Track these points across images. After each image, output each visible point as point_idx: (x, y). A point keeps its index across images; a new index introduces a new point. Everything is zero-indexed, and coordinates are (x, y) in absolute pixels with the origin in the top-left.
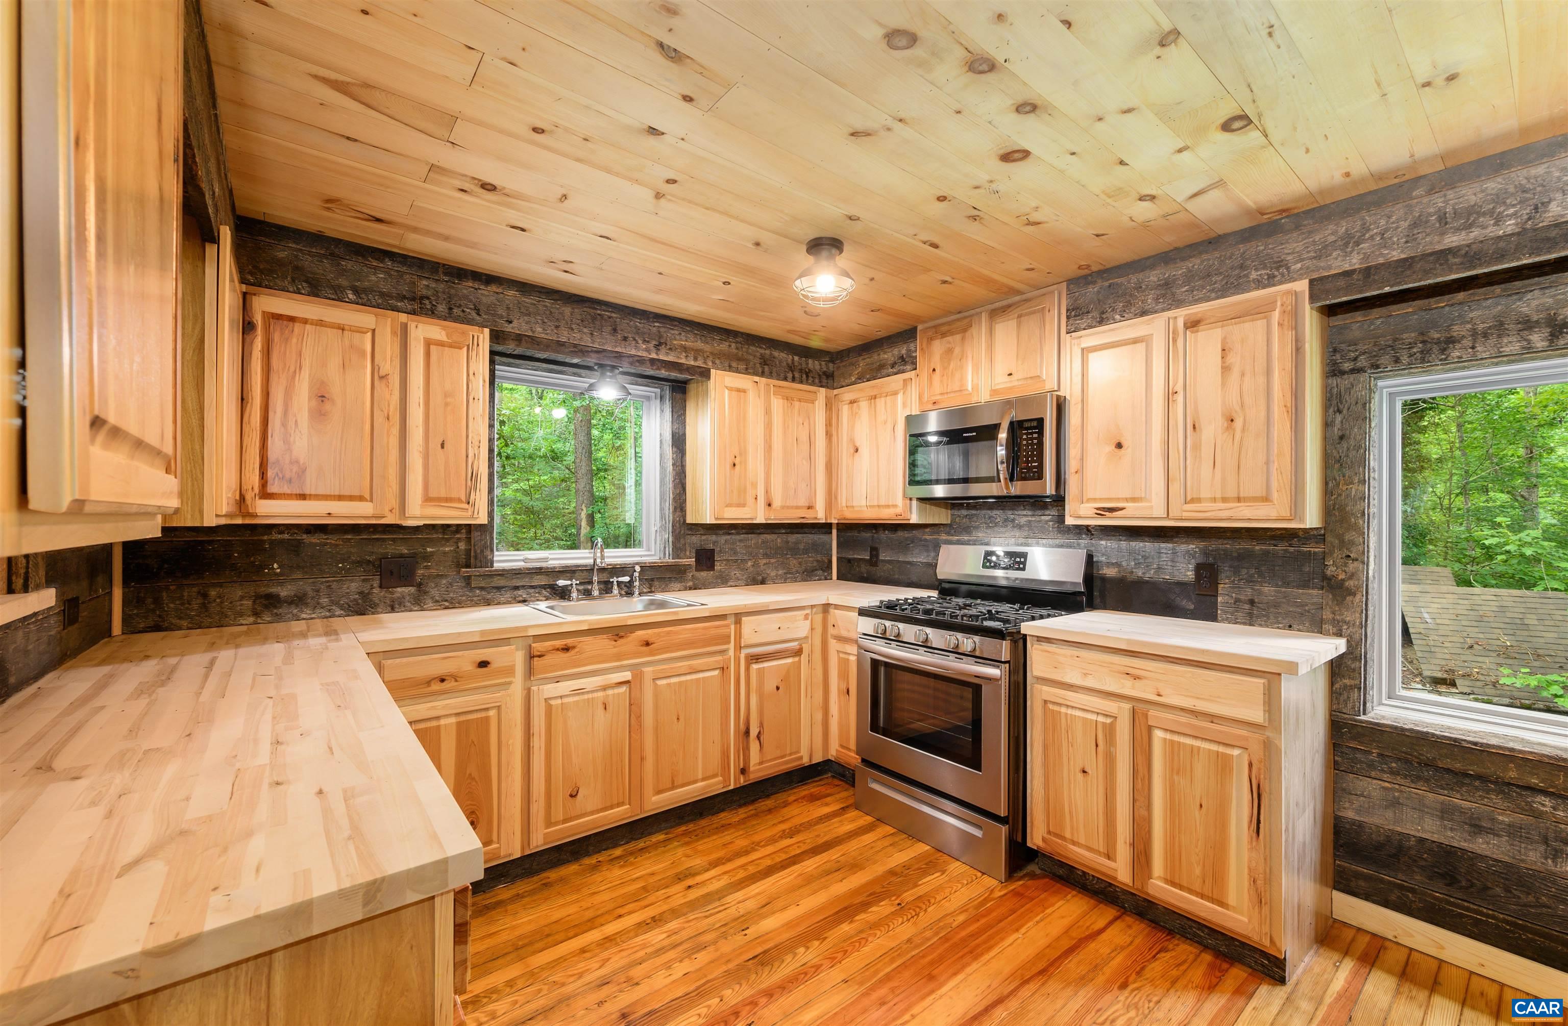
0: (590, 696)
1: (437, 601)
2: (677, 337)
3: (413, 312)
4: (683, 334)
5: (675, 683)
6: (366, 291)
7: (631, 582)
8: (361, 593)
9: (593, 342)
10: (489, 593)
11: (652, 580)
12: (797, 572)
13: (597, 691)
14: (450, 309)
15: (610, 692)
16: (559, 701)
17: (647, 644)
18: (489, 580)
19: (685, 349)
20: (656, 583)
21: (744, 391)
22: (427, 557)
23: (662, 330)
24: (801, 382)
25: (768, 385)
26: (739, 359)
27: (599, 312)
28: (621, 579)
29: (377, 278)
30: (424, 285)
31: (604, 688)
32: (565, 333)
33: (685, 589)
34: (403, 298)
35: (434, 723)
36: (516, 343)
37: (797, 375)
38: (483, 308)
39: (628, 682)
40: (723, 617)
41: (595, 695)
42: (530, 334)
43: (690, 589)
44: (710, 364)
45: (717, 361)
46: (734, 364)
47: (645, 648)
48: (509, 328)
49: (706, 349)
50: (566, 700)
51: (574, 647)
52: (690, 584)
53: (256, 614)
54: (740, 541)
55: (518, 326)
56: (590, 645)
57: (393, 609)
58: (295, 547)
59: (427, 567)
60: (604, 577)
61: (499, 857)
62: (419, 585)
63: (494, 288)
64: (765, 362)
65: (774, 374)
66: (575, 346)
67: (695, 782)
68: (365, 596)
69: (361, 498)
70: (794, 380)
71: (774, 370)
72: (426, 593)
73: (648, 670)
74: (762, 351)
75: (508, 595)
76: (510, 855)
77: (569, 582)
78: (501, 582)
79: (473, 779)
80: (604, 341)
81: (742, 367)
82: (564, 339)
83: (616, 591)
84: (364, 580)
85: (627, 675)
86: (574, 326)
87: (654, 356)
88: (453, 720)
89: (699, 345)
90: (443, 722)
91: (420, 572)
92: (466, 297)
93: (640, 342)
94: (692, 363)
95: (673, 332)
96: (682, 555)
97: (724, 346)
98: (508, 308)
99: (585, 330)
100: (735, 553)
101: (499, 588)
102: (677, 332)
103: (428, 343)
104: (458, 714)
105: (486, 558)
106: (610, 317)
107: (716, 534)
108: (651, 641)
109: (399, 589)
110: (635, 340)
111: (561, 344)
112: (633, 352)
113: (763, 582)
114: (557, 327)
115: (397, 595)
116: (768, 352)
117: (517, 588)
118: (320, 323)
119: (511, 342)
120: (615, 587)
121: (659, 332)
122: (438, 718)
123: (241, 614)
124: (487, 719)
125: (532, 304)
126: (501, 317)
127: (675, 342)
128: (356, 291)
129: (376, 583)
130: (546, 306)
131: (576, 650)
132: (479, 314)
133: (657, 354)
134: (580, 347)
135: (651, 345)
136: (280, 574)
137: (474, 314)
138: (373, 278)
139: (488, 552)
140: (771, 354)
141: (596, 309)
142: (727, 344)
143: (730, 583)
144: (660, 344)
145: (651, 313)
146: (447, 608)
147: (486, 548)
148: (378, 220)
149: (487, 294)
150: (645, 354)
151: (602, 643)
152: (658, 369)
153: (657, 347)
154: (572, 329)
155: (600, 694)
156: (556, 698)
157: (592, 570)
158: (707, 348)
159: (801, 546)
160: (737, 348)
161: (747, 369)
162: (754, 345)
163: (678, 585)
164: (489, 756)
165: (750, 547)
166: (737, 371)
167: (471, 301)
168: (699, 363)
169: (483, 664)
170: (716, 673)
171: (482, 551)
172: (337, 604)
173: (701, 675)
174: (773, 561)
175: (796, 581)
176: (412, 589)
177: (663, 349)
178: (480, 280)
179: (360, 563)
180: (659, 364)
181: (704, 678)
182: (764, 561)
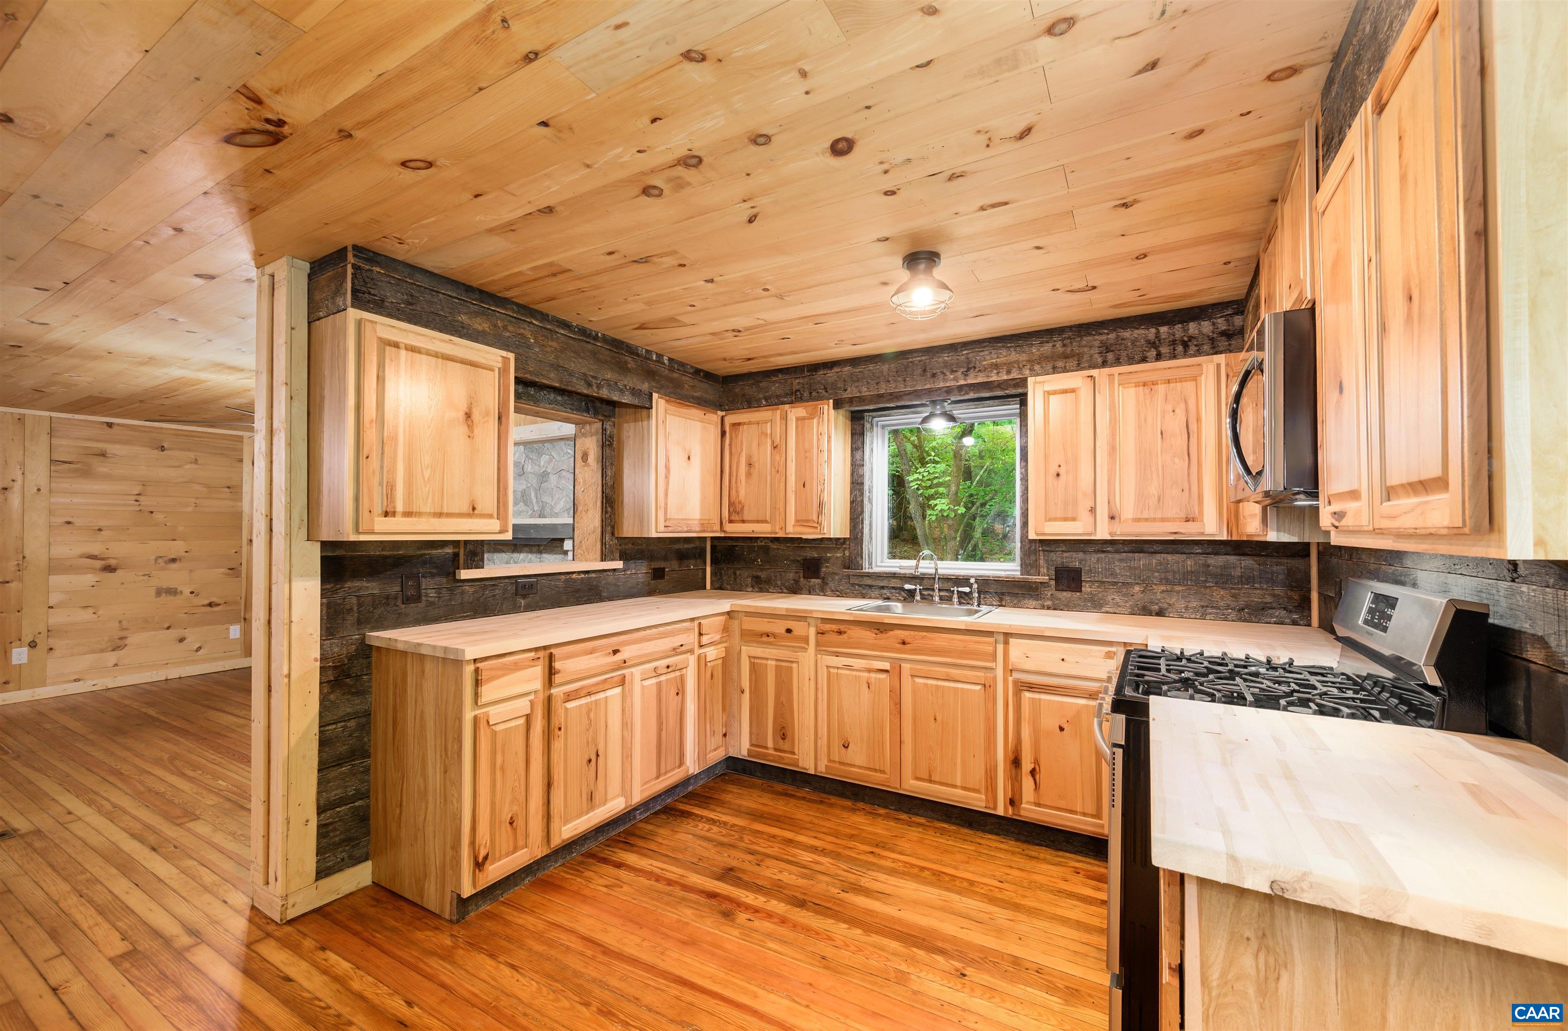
0: (858, 673)
1: (833, 591)
2: (988, 357)
3: (791, 403)
4: (993, 352)
5: (932, 685)
6: (770, 397)
7: (971, 592)
8: (794, 580)
9: (906, 386)
10: (864, 589)
11: (1003, 594)
12: (1228, 607)
13: (863, 671)
14: (811, 393)
15: (873, 675)
16: (836, 671)
17: (904, 643)
18: (860, 579)
19: (996, 366)
20: (1008, 598)
21: (1073, 391)
22: (827, 560)
23: (971, 355)
24: (1174, 357)
25: (1111, 376)
26: (1066, 357)
27: (910, 360)
28: (960, 589)
29: (775, 388)
30: (796, 383)
31: (870, 671)
32: (884, 386)
33: (1043, 607)
34: (786, 395)
35: (764, 662)
36: (849, 404)
37: (1164, 350)
38: (829, 387)
39: (887, 671)
40: (990, 634)
41: (862, 674)
42: (858, 395)
43: (1049, 608)
44: (1027, 372)
45: (1037, 367)
46: (1060, 364)
47: (901, 646)
48: (846, 395)
49: (1021, 359)
50: (840, 671)
51: (845, 632)
52: (1049, 603)
53: (753, 587)
54: (1121, 560)
55: (852, 392)
56: (857, 633)
57: (810, 593)
58: (766, 550)
59: (827, 567)
60: (946, 585)
61: (798, 766)
62: (823, 579)
63: (836, 369)
64: (1106, 348)
65: (1124, 358)
66: (891, 394)
67: (954, 786)
68: (797, 582)
69: (766, 522)
70: (1159, 357)
71: (1124, 354)
72: (827, 584)
73: (906, 667)
74: (1104, 337)
75: (877, 592)
76: (805, 769)
77: (913, 587)
78: (869, 582)
79: (784, 705)
80: (915, 383)
81: (1072, 363)
82: (882, 391)
83: (955, 599)
84: (796, 572)
85: (886, 665)
86: (890, 379)
87: (962, 382)
88: (774, 663)
89: (1014, 356)
90: (769, 662)
91: (824, 569)
92: (819, 382)
93: (948, 374)
94: (1005, 377)
95: (982, 354)
96: (1032, 571)
97: (1047, 348)
98: (844, 381)
99: (899, 379)
100: (1113, 574)
101: (870, 586)
102: (986, 353)
103: (798, 419)
104: (777, 660)
105: (858, 563)
106: (920, 361)
107: (1085, 552)
108: (907, 640)
109: (813, 580)
110: (942, 373)
111: (880, 396)
112: (942, 385)
113: (1160, 613)
114: (877, 383)
115: (812, 583)
116: (1112, 336)
117: (883, 588)
118: (750, 423)
119: (846, 405)
120: (956, 596)
121: (967, 358)
122: (767, 659)
123: (747, 586)
124: (791, 668)
125: (860, 372)
126: (840, 388)
127: (984, 363)
128: (766, 400)
129: (801, 575)
130: (870, 370)
131: (847, 635)
132: (827, 392)
133: (965, 380)
134: (894, 395)
135: (959, 374)
136: (761, 565)
137: (823, 392)
138: (774, 388)
139: (859, 559)
140: (1118, 336)
141: (908, 358)
142: (1051, 345)
143: (1104, 609)
144: (969, 369)
145: (958, 343)
146: (838, 596)
147: (858, 555)
148: (749, 359)
149: (832, 375)
150: (952, 383)
151: (868, 635)
152: (967, 393)
153: (965, 374)
154: (889, 381)
155: (866, 674)
156: (834, 667)
157: (934, 579)
158: (1023, 357)
159: (1237, 572)
160: (1064, 346)
161: (1079, 365)
162: (1090, 334)
163: (1033, 603)
164: (792, 694)
165: (1135, 568)
166: (1065, 370)
167: (821, 384)
168: (1015, 375)
169: (789, 631)
170: (978, 688)
171: (856, 558)
172: (784, 585)
173: (960, 685)
174: (1177, 588)
175: (1226, 619)
176: (818, 581)
177: (972, 374)
178: (827, 367)
179: (794, 561)
180: (967, 389)
181: (962, 689)
182: (1163, 588)
